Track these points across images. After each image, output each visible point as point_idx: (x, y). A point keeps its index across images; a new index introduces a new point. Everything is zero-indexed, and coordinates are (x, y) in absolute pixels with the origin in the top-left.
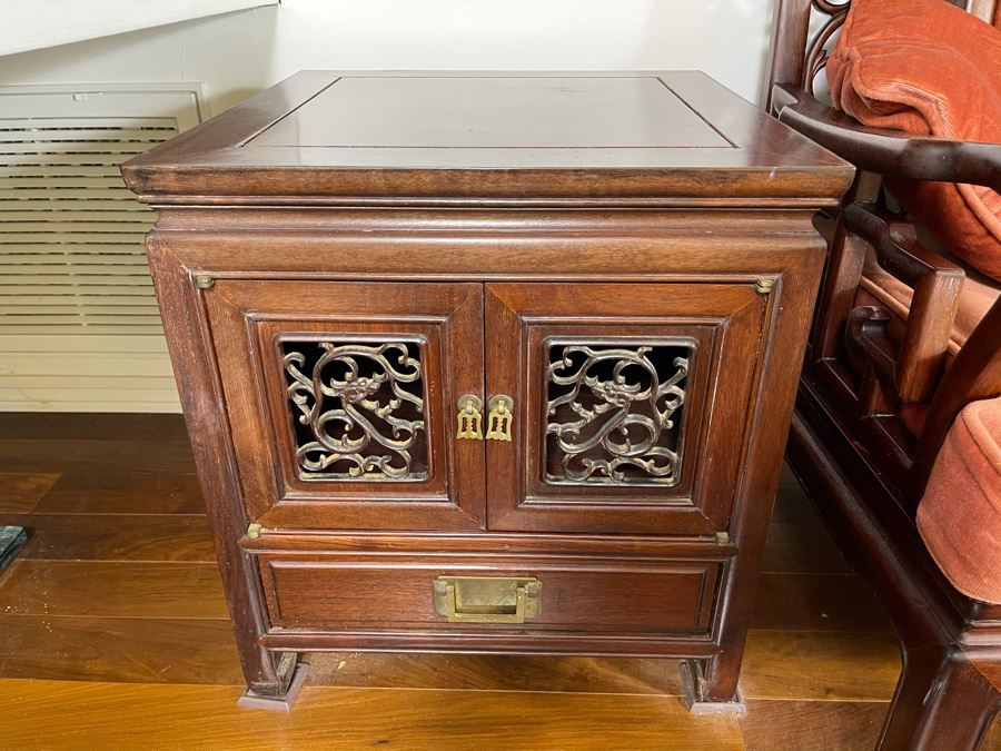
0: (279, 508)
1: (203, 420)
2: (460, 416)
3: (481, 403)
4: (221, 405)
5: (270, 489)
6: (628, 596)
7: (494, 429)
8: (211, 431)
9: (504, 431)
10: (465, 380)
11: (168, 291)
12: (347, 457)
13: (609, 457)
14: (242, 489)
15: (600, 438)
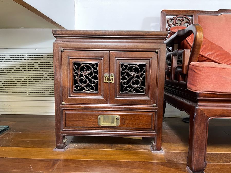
0: (69, 98)
1: (57, 78)
2: (105, 77)
3: (109, 75)
4: (61, 74)
5: (68, 94)
6: (137, 120)
7: (111, 80)
8: (58, 80)
9: (113, 81)
10: (106, 70)
11: (55, 52)
12: (83, 87)
13: (132, 88)
14: (62, 94)
15: (131, 83)
